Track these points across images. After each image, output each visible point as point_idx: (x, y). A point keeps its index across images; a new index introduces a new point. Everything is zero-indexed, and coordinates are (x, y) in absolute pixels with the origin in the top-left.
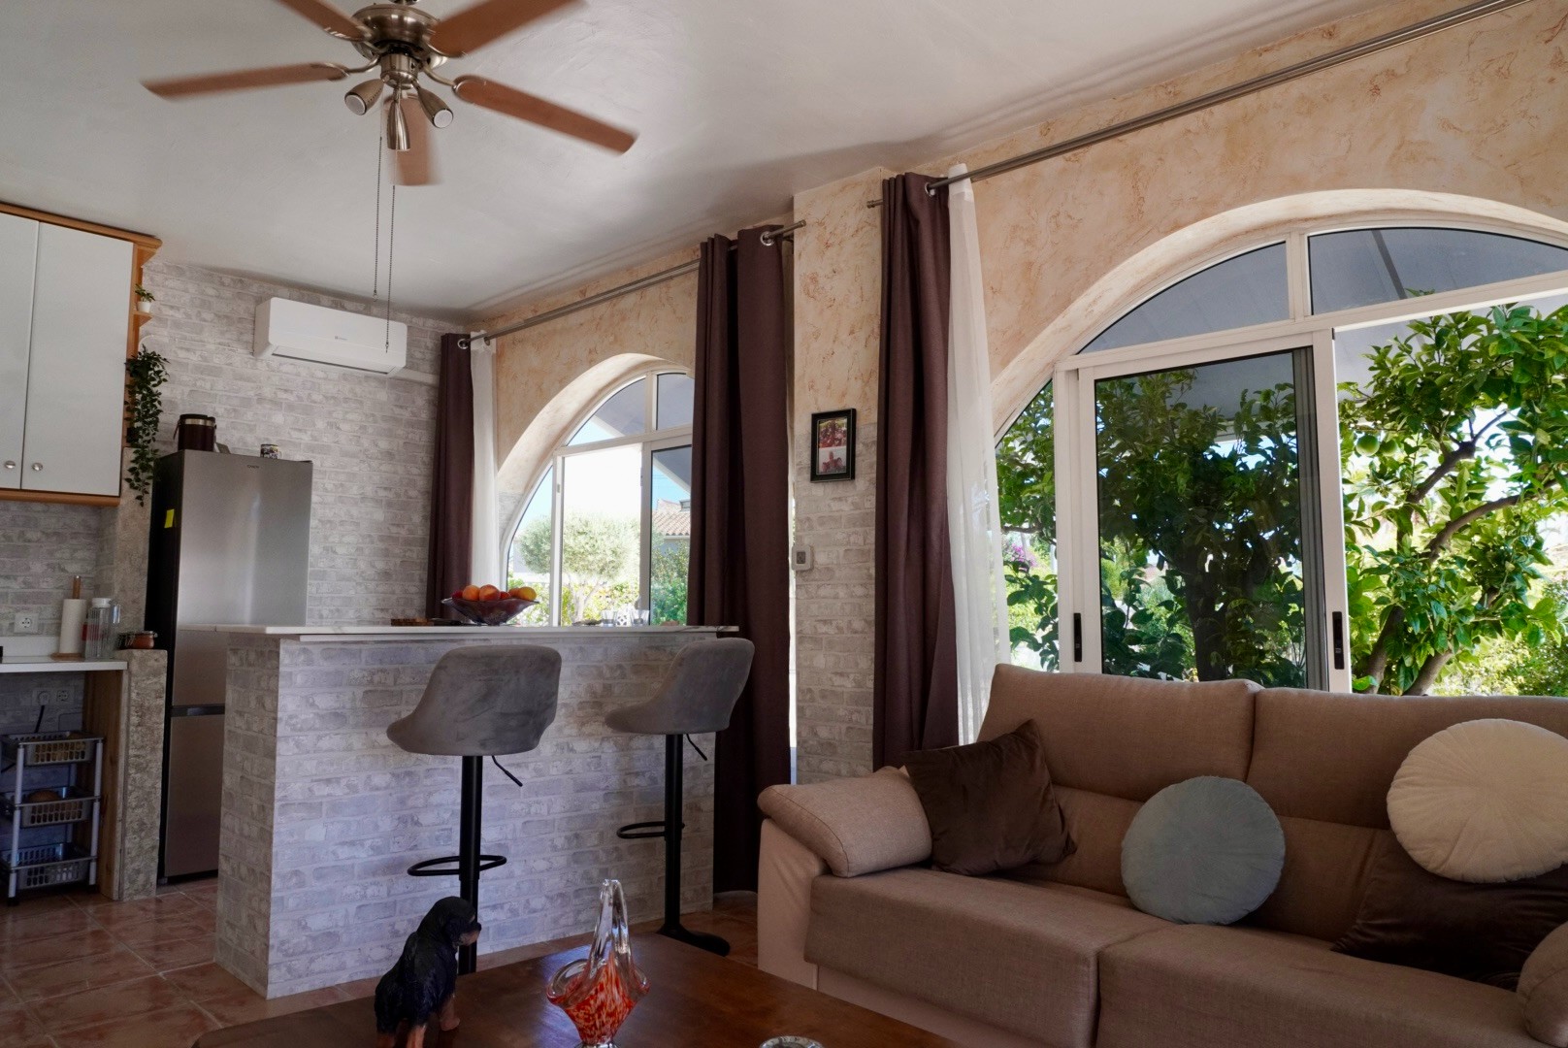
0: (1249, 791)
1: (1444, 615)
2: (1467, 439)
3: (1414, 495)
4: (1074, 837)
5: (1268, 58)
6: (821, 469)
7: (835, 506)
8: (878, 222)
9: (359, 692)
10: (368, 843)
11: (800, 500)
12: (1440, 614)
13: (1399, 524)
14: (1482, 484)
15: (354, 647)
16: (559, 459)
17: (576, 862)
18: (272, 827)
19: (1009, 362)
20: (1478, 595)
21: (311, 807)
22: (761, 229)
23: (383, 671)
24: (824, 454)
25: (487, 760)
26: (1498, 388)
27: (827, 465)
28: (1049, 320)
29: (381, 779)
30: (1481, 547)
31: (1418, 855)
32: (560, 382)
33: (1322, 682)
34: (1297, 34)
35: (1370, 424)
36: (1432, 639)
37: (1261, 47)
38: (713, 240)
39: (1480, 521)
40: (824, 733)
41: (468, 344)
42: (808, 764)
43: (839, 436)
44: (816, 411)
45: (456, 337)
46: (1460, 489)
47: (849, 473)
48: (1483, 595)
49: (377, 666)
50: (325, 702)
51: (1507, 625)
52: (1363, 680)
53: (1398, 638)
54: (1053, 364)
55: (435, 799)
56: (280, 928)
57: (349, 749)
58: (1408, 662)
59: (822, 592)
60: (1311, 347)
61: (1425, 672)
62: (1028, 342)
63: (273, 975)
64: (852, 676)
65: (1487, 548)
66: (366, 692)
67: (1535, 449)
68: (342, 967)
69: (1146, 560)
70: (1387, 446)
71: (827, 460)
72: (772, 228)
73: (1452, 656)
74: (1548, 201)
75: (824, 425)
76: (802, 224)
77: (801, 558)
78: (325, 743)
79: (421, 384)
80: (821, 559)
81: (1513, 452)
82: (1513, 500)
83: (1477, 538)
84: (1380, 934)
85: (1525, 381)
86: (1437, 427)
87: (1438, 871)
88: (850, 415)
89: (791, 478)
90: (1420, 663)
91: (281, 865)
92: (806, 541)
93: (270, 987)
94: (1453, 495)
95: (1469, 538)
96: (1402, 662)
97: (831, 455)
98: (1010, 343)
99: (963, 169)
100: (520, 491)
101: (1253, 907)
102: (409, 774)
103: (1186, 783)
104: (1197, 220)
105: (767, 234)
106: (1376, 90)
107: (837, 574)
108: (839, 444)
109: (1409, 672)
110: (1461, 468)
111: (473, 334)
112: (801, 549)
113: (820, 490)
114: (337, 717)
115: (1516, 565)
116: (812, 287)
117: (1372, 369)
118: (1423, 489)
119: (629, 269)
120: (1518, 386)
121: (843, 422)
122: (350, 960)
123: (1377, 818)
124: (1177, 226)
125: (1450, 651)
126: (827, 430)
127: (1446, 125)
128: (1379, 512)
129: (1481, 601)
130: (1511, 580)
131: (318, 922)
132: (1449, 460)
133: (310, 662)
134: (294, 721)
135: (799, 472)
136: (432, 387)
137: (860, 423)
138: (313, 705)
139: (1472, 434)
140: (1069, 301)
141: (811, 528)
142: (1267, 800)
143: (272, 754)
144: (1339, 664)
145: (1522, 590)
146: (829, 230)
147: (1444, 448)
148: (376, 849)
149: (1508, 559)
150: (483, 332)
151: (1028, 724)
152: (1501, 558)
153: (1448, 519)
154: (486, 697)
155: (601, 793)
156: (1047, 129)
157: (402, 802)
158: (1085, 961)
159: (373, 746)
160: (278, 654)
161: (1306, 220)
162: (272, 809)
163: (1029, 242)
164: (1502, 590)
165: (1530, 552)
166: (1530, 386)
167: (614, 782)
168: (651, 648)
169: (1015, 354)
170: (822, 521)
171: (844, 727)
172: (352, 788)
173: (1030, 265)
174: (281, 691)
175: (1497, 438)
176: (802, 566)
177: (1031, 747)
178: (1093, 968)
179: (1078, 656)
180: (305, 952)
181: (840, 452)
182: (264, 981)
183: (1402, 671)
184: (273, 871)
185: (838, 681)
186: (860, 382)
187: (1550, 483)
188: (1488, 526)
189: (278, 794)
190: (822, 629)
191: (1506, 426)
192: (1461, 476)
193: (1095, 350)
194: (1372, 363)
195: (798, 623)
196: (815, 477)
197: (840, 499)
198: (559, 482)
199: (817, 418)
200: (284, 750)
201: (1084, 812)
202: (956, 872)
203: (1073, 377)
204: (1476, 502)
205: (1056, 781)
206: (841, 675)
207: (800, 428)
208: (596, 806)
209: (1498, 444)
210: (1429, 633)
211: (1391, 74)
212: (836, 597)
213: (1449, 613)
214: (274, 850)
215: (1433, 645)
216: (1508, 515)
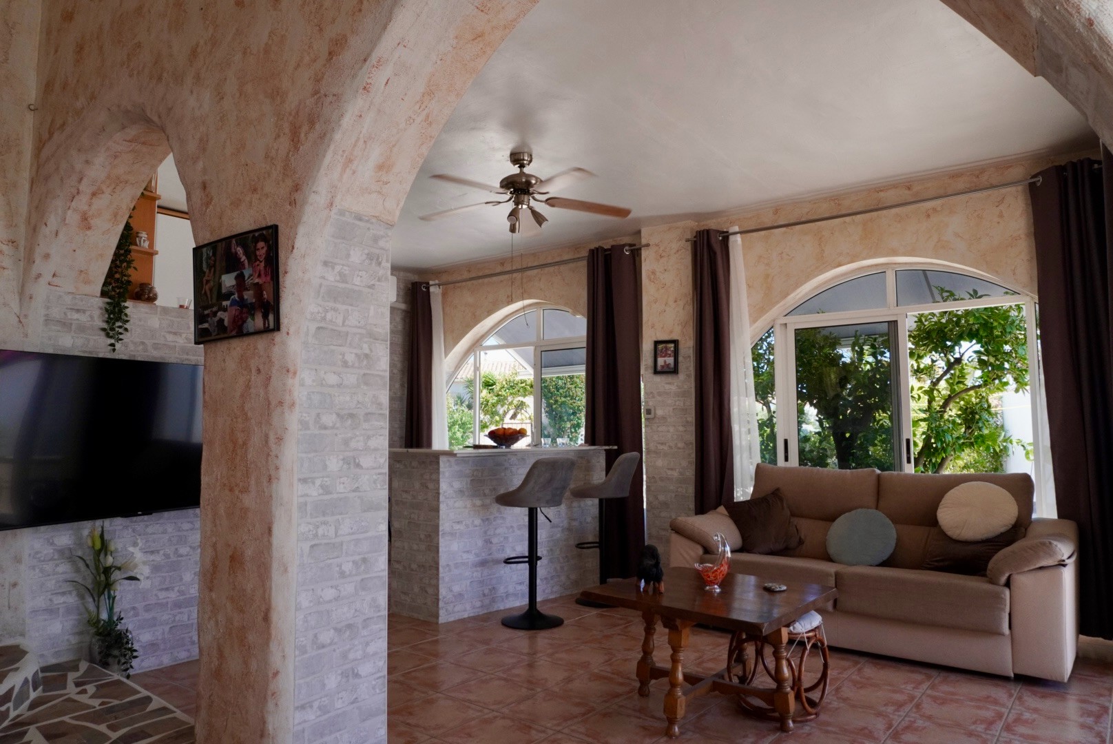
0: (880, 514)
1: (951, 439)
2: (957, 356)
3: (935, 384)
4: (803, 537)
5: (882, 194)
6: (659, 368)
7: (667, 387)
8: (689, 248)
9: (469, 480)
10: (473, 552)
11: (648, 385)
12: (949, 438)
13: (929, 396)
14: (963, 377)
15: (467, 459)
16: (478, 352)
17: (551, 562)
18: (438, 544)
19: (757, 321)
20: (963, 430)
21: (452, 534)
22: (624, 246)
23: (477, 470)
24: (661, 361)
25: (539, 509)
26: (972, 335)
27: (662, 367)
28: (778, 302)
29: (478, 522)
30: (964, 407)
31: (949, 533)
32: (488, 312)
33: (901, 469)
34: (895, 186)
35: (913, 347)
36: (944, 450)
37: (879, 190)
38: (597, 249)
39: (964, 395)
40: (662, 498)
41: (428, 288)
42: (653, 514)
43: (669, 352)
44: (656, 340)
45: (421, 283)
46: (955, 379)
47: (674, 371)
48: (966, 430)
49: (475, 468)
50: (457, 485)
51: (976, 443)
52: (917, 469)
53: (929, 449)
54: (774, 320)
55: (498, 531)
56: (443, 591)
57: (465, 507)
58: (934, 460)
59: (660, 429)
60: (897, 321)
61: (941, 465)
62: (767, 312)
63: (442, 613)
64: (677, 470)
65: (967, 408)
66: (471, 480)
67: (988, 364)
68: (465, 611)
69: (804, 411)
70: (920, 357)
71: (663, 364)
72: (630, 245)
73: (952, 457)
74: (997, 272)
75: (660, 347)
76: (648, 245)
77: (648, 412)
78: (457, 505)
79: (398, 309)
80: (660, 412)
81: (979, 365)
82: (979, 386)
83: (962, 403)
84: (936, 564)
85: (984, 334)
86: (947, 350)
87: (957, 538)
88: (675, 342)
89: (642, 372)
90: (939, 461)
91: (443, 561)
92: (651, 404)
93: (440, 618)
94: (951, 381)
95: (958, 403)
96: (931, 460)
97: (665, 362)
98: (758, 311)
99: (736, 229)
100: (453, 370)
101: (885, 559)
102: (487, 519)
103: (853, 512)
104: (849, 263)
105: (627, 248)
106: (928, 216)
107: (669, 420)
108: (670, 357)
109: (934, 465)
110: (954, 369)
111: (431, 283)
112: (648, 408)
113: (658, 378)
114: (461, 492)
115: (980, 416)
116: (652, 277)
117: (916, 322)
118: (939, 380)
119: (534, 255)
120: (982, 336)
121: (673, 345)
122: (468, 607)
123: (934, 522)
124: (840, 265)
125: (952, 455)
126: (662, 349)
127: (957, 235)
128: (920, 391)
129: (965, 432)
130: (977, 423)
131: (456, 589)
132: (950, 366)
133: (450, 466)
134: (445, 494)
135: (646, 369)
136: (404, 311)
137: (681, 346)
138: (452, 486)
139: (960, 353)
140: (788, 294)
141: (653, 397)
142: (888, 517)
143: (437, 510)
144: (909, 461)
145: (982, 427)
146: (661, 249)
147: (948, 360)
148: (477, 555)
149: (976, 413)
150: (437, 282)
151: (778, 489)
152: (973, 413)
153: (949, 393)
154: (550, 481)
155: (560, 529)
156: (776, 212)
157: (485, 532)
158: (831, 575)
159: (474, 505)
160: (438, 463)
161: (895, 264)
162: (438, 535)
163: (768, 265)
164: (974, 427)
165: (986, 410)
166: (986, 336)
167: (565, 524)
168: (579, 457)
169: (760, 317)
170: (660, 394)
171: (673, 495)
172: (467, 526)
173: (767, 276)
174: (441, 480)
175: (972, 358)
176: (649, 416)
177: (781, 500)
178: (834, 578)
179: (786, 459)
180: (452, 602)
181: (670, 360)
182: (437, 616)
183: (931, 464)
184: (440, 564)
185: (670, 472)
186: (680, 327)
187: (994, 379)
188: (967, 397)
189: (441, 528)
190: (661, 447)
191: (976, 352)
192: (955, 373)
193: (792, 315)
194: (916, 319)
195: (646, 445)
196: (656, 372)
197: (670, 383)
198: (478, 365)
199: (657, 343)
200: (443, 507)
201: (806, 528)
202: (755, 553)
203: (783, 328)
204: (962, 386)
205: (793, 515)
206: (672, 469)
207: (647, 347)
208: (558, 535)
209: (972, 361)
210: (943, 447)
211: (934, 210)
212: (668, 431)
213: (952, 438)
214: (440, 554)
215: (945, 452)
216: (976, 393)
